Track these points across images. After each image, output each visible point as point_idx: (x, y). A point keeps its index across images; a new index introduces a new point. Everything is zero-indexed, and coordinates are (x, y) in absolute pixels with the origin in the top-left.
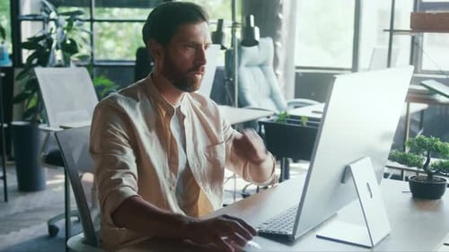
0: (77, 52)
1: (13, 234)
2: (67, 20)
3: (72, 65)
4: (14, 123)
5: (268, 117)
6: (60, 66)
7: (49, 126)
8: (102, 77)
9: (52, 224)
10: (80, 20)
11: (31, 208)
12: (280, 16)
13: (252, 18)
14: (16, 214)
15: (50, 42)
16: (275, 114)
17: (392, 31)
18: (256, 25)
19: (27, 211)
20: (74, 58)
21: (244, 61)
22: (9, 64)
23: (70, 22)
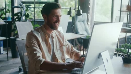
0: (29, 17)
1: (9, 70)
2: (26, 8)
3: (28, 21)
4: (11, 38)
5: (84, 37)
6: (24, 21)
7: (19, 39)
8: (37, 24)
9: (20, 68)
10: (30, 8)
11: (15, 63)
12: (89, 6)
13: (80, 7)
14: (11, 64)
15: (21, 14)
16: (86, 36)
17: (121, 11)
18: (81, 9)
19: (14, 64)
20: (28, 19)
21: (78, 20)
22: (11, 20)
23: (27, 8)
